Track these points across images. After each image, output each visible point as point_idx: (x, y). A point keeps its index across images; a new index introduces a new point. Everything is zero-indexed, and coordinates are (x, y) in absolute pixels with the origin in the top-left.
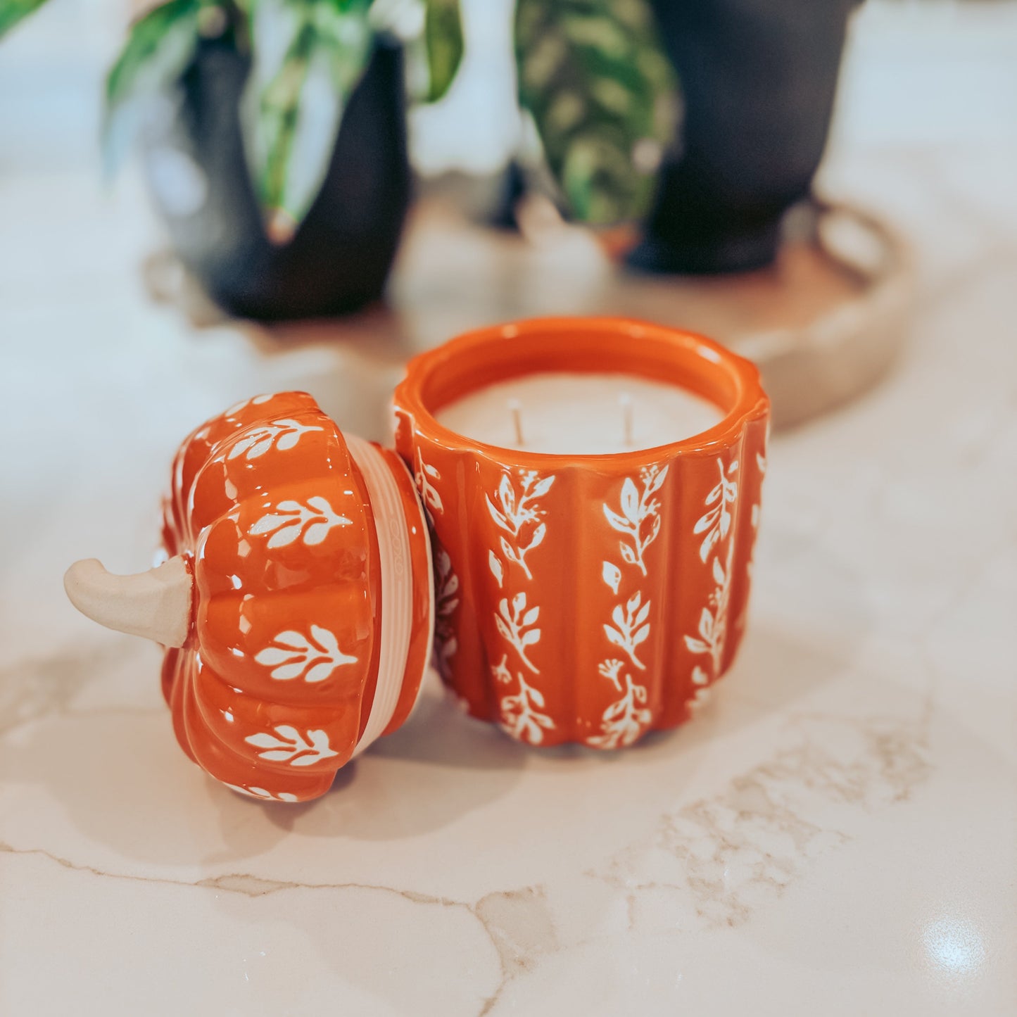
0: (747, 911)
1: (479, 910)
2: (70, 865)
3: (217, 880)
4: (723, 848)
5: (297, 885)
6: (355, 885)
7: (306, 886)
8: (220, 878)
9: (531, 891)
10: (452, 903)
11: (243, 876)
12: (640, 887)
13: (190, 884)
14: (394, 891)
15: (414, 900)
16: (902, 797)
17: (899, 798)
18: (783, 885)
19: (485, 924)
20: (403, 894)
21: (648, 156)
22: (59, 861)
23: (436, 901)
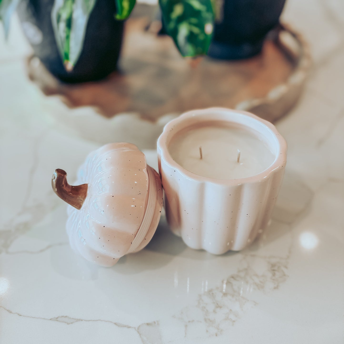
0: (222, 331)
1: (138, 330)
2: (11, 312)
3: (57, 318)
4: (217, 307)
5: (82, 320)
6: (100, 320)
7: (85, 320)
9: (155, 323)
10: (130, 327)
11: (65, 317)
12: (189, 322)
13: (49, 320)
14: (112, 322)
15: (119, 326)
16: (276, 288)
17: (275, 288)
18: (234, 321)
19: (140, 335)
20: (115, 324)
21: (209, 29)
22: (8, 311)
23: (125, 326)
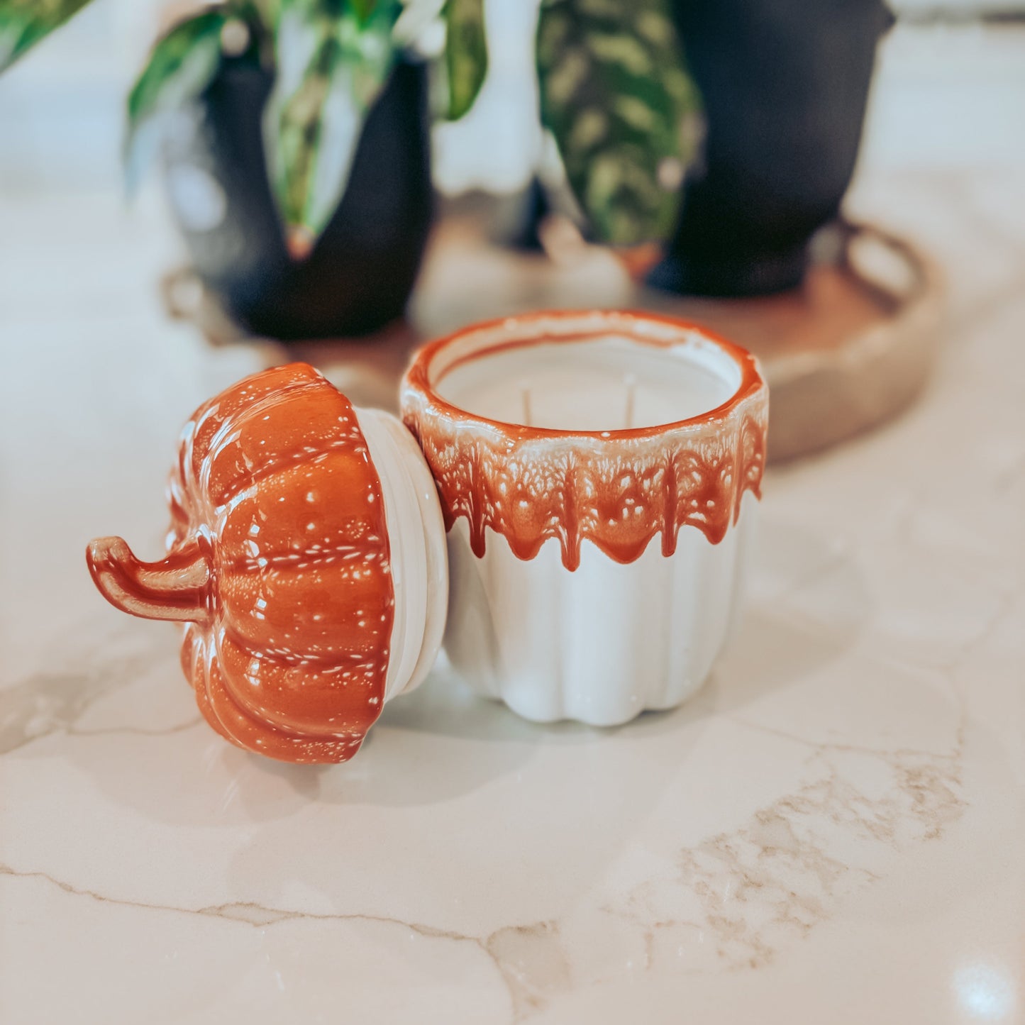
0: (770, 953)
1: (490, 945)
2: (71, 890)
3: (220, 908)
4: (746, 885)
5: (303, 916)
6: (362, 916)
7: (312, 916)
8: (224, 906)
9: (544, 926)
10: (462, 938)
11: (248, 905)
12: (658, 924)
13: (194, 912)
14: (403, 923)
15: (424, 934)
16: (934, 835)
17: (930, 836)
18: (808, 926)
19: (497, 960)
20: (412, 926)
21: (671, 174)
22: (60, 885)
23: (447, 935)
